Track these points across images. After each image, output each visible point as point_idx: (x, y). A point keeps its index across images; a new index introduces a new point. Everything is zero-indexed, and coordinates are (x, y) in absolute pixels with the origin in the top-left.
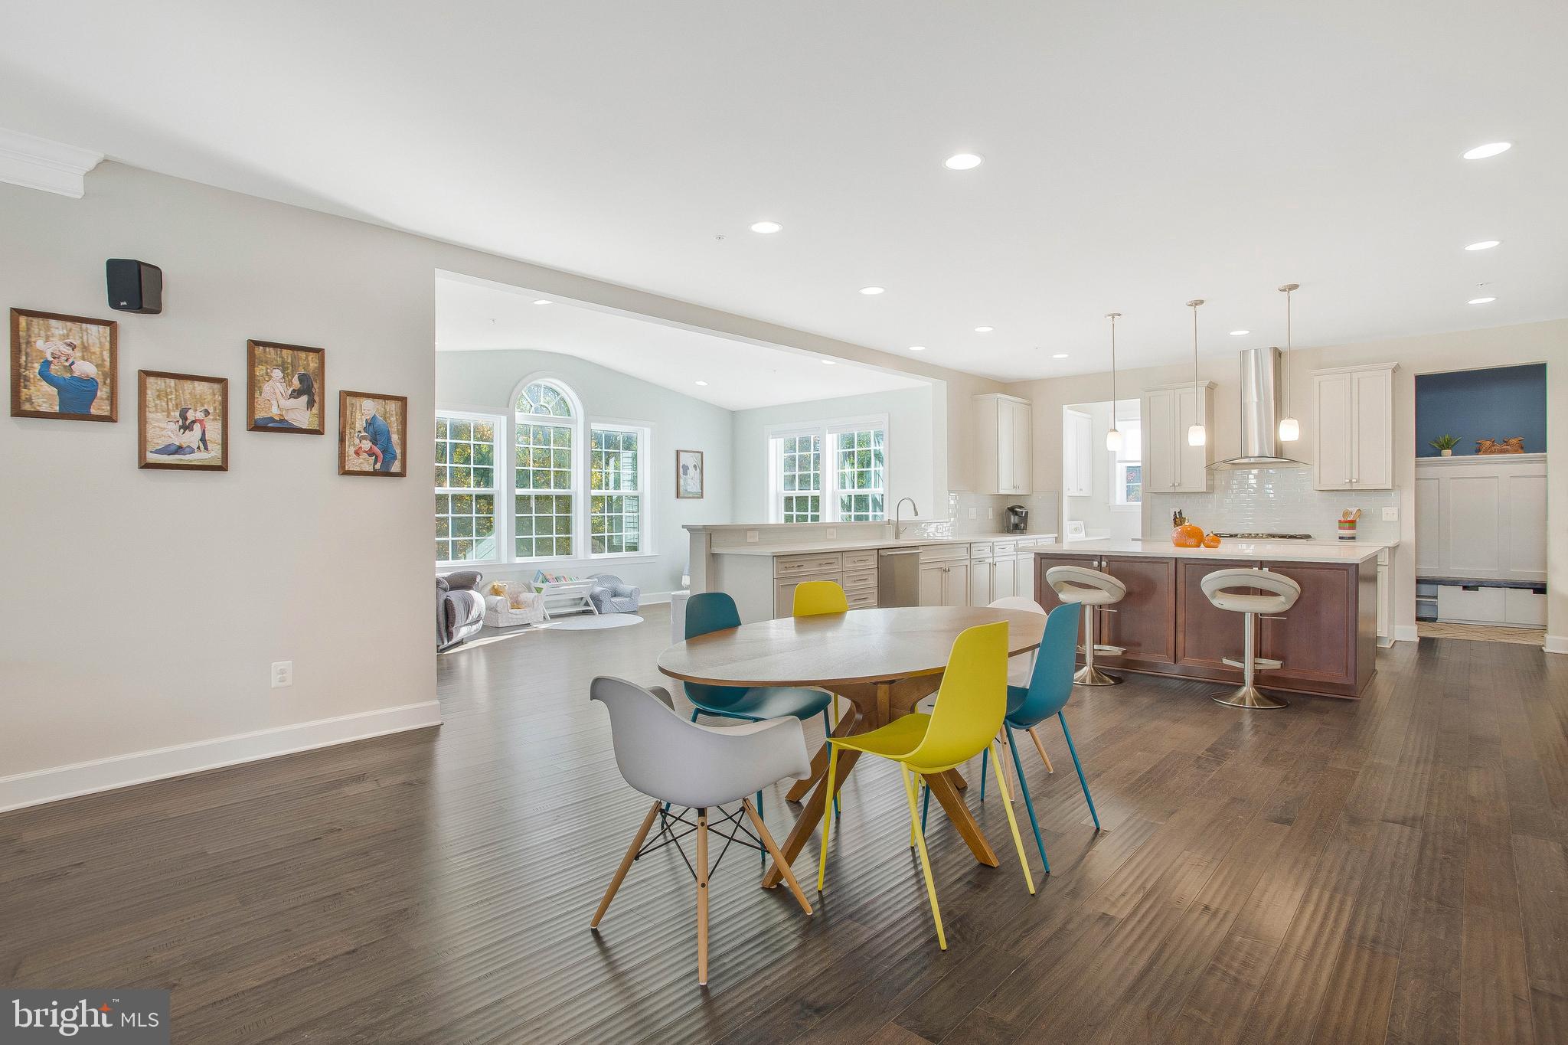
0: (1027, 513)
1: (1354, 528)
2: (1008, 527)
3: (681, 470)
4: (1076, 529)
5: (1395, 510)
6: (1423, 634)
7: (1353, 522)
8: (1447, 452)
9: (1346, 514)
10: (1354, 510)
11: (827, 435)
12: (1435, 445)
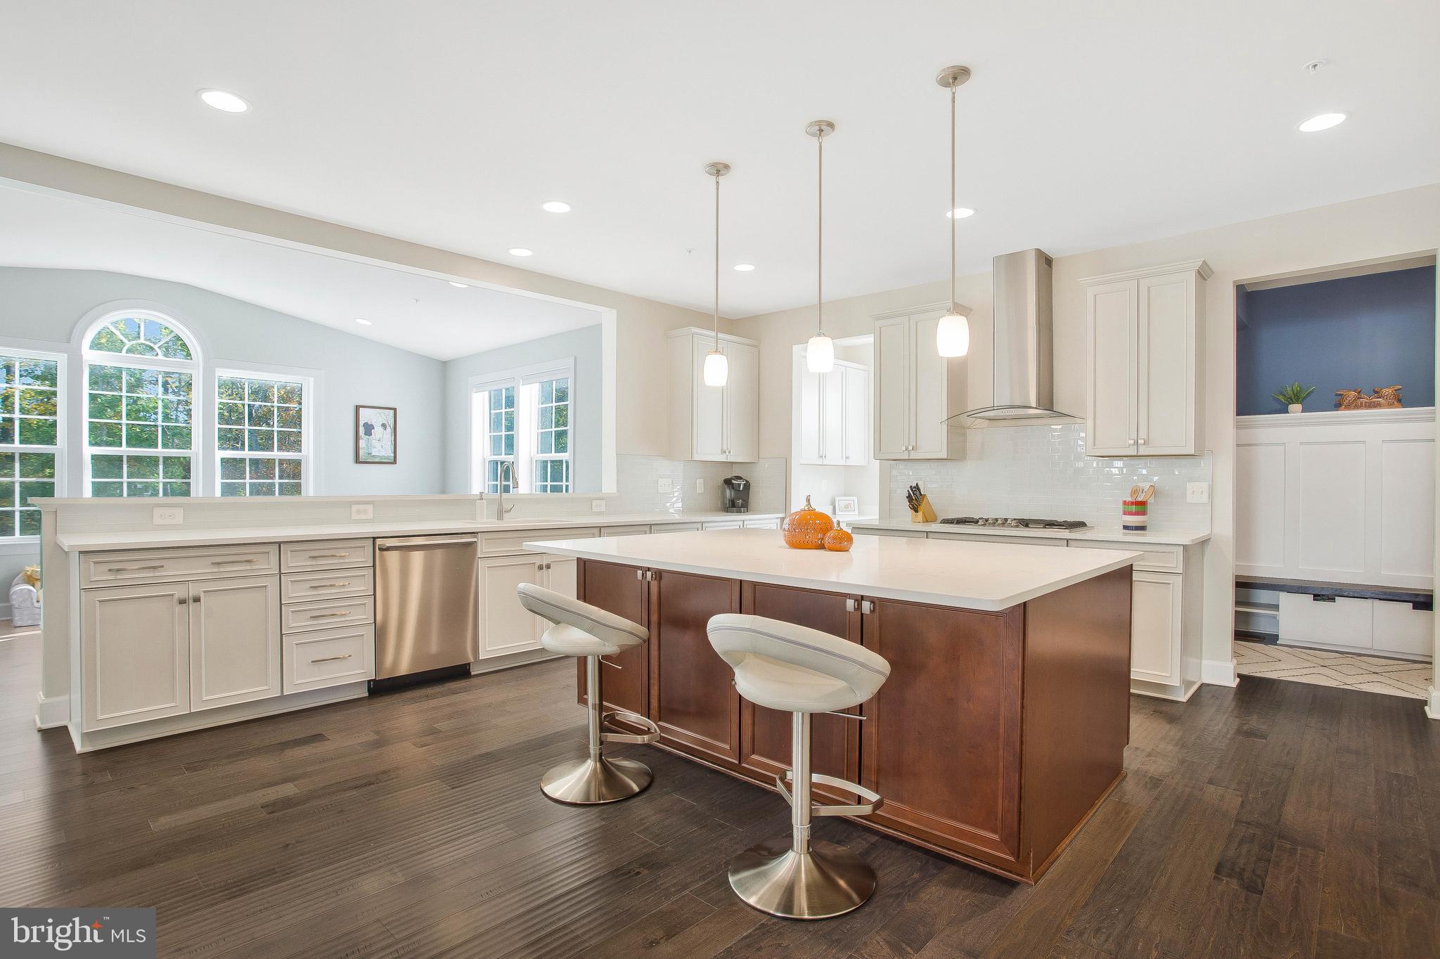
0: (747, 486)
1: (1144, 513)
2: (724, 503)
3: (362, 430)
4: (847, 507)
5: (1204, 486)
6: (1245, 671)
7: (1143, 503)
8: (1296, 408)
9: (1135, 491)
10: (1146, 486)
11: (521, 386)
12: (1281, 398)
